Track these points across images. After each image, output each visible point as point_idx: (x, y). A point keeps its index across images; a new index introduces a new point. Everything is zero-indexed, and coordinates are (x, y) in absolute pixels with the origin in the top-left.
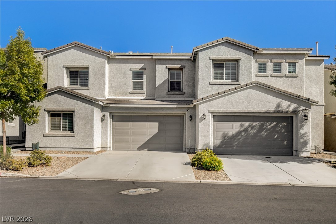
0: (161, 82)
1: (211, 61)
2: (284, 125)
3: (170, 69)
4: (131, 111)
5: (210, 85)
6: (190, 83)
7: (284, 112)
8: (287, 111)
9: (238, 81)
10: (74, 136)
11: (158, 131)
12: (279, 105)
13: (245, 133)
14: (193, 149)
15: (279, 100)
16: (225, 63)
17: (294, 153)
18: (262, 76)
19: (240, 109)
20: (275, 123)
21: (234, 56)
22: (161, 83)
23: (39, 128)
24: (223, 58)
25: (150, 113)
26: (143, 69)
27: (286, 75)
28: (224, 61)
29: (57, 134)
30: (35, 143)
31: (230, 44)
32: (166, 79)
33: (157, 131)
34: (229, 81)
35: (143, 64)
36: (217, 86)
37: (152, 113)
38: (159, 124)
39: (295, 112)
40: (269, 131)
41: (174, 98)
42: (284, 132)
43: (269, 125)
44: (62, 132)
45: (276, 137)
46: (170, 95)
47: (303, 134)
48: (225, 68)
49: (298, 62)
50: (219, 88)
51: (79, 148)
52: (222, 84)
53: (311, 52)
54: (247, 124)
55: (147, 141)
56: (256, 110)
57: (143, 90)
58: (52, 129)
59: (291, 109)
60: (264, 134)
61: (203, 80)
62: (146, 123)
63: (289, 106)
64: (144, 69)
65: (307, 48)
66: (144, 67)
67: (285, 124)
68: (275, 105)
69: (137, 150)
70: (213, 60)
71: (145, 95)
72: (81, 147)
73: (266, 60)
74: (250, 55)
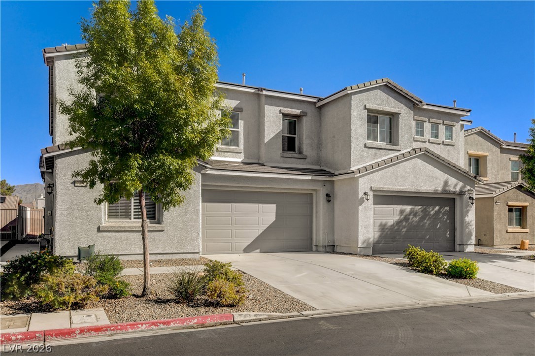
0: (272, 135)
1: (367, 111)
2: (446, 211)
3: (284, 115)
4: (238, 184)
5: (366, 149)
6: (314, 141)
7: (451, 193)
8: (454, 192)
9: (398, 145)
10: (163, 231)
11: (276, 218)
12: (446, 183)
13: (406, 223)
14: (330, 247)
15: (446, 176)
16: (379, 116)
17: (458, 248)
18: (420, 140)
19: (406, 186)
20: (437, 208)
21: (393, 108)
22: (273, 138)
23: (88, 215)
24: (382, 109)
25: (266, 188)
26: (238, 109)
27: (443, 142)
28: (378, 114)
29: (129, 227)
30: (84, 245)
31: (389, 89)
32: (279, 131)
33: (274, 219)
34: (383, 144)
35: (239, 102)
36: (374, 150)
37: (269, 188)
38: (277, 207)
39: (461, 193)
40: (432, 219)
41: (292, 163)
42: (446, 220)
43: (432, 211)
44: (134, 222)
45: (438, 226)
46: (286, 159)
47: (468, 223)
48: (379, 124)
49: (454, 126)
50: (376, 153)
51: (172, 254)
52: (380, 147)
53: (469, 114)
54: (408, 208)
55: (259, 236)
56: (423, 189)
57: (238, 146)
58: (110, 217)
59: (458, 189)
60: (427, 222)
61: (357, 139)
62: (257, 205)
63: (456, 185)
64: (240, 110)
65: (465, 108)
66: (240, 107)
67: (447, 208)
68: (442, 183)
69: (242, 252)
70: (369, 110)
71: (242, 155)
72: (177, 252)
73: (424, 119)
74: (410, 109)
